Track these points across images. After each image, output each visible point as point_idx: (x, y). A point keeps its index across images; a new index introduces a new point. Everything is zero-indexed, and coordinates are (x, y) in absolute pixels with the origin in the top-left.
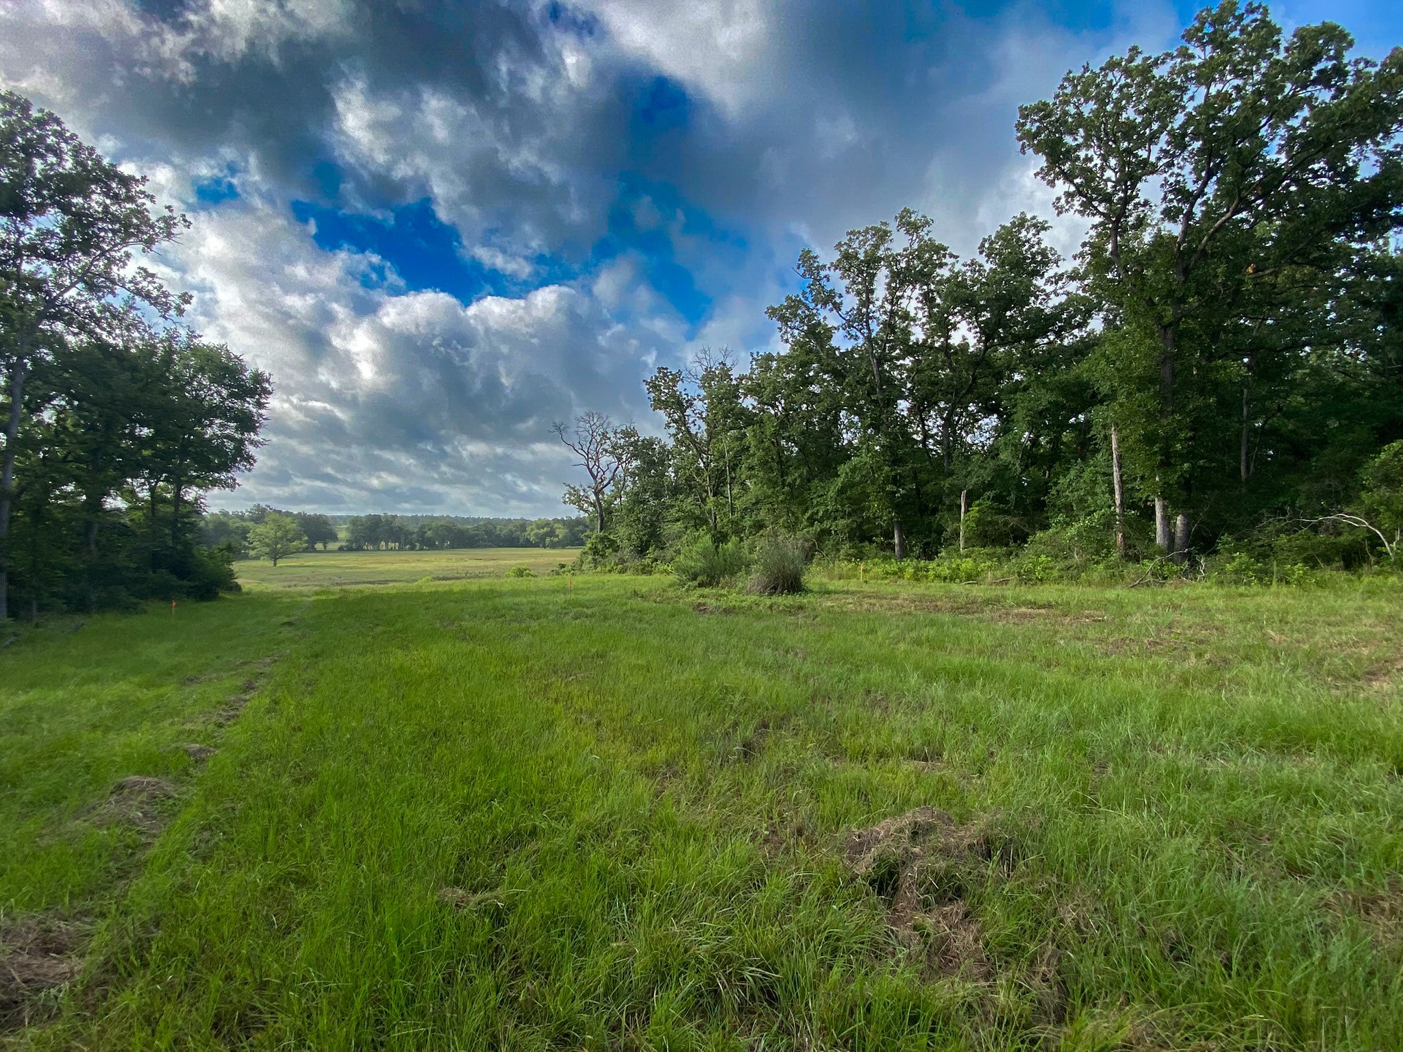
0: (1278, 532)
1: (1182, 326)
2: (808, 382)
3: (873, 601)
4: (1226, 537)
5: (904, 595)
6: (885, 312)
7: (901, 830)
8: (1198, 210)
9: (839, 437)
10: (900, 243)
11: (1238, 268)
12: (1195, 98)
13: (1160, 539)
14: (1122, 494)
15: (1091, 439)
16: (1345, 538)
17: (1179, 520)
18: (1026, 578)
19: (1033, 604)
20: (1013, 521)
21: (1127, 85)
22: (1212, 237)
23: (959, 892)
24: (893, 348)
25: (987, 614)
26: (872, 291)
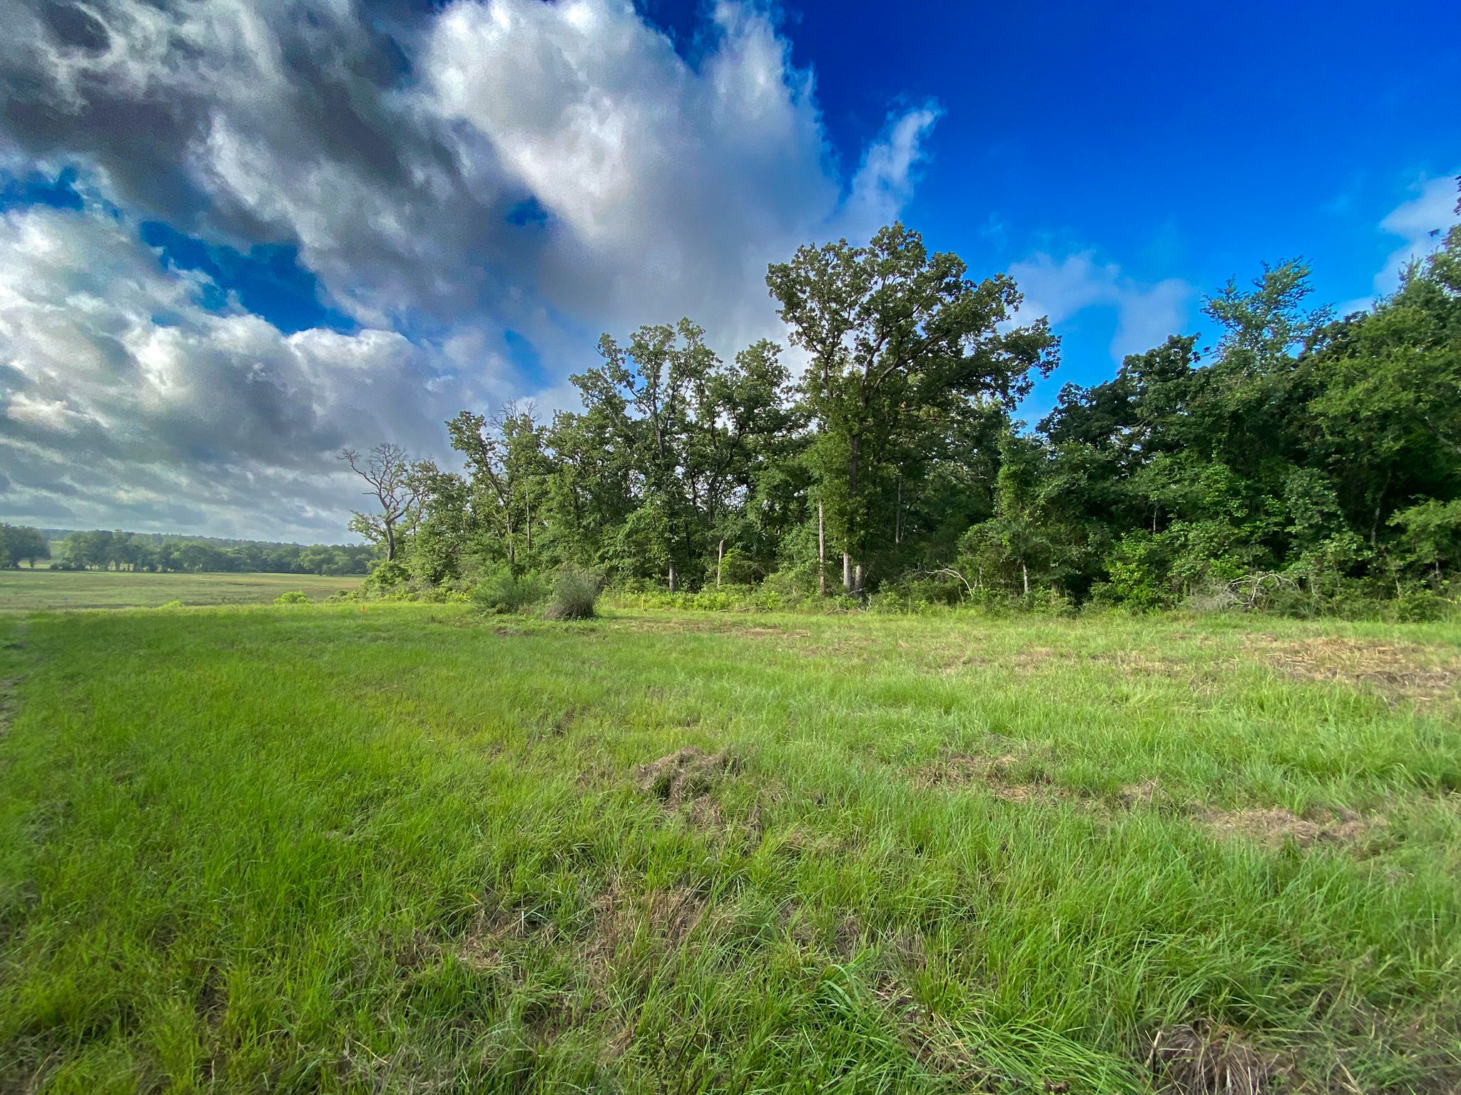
0: (914, 579)
1: (864, 437)
2: (604, 442)
3: (652, 624)
4: (884, 582)
5: (675, 620)
6: (668, 396)
7: (673, 762)
8: (876, 360)
9: (628, 490)
10: (680, 344)
11: (895, 404)
12: (877, 285)
13: (846, 582)
14: (824, 549)
15: (806, 509)
16: (948, 585)
17: (858, 569)
18: (761, 607)
19: (765, 626)
20: (755, 565)
21: (837, 265)
22: (883, 380)
23: (707, 789)
24: (673, 425)
25: (734, 632)
26: (658, 377)
